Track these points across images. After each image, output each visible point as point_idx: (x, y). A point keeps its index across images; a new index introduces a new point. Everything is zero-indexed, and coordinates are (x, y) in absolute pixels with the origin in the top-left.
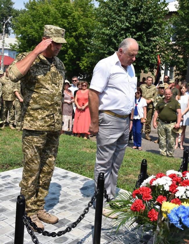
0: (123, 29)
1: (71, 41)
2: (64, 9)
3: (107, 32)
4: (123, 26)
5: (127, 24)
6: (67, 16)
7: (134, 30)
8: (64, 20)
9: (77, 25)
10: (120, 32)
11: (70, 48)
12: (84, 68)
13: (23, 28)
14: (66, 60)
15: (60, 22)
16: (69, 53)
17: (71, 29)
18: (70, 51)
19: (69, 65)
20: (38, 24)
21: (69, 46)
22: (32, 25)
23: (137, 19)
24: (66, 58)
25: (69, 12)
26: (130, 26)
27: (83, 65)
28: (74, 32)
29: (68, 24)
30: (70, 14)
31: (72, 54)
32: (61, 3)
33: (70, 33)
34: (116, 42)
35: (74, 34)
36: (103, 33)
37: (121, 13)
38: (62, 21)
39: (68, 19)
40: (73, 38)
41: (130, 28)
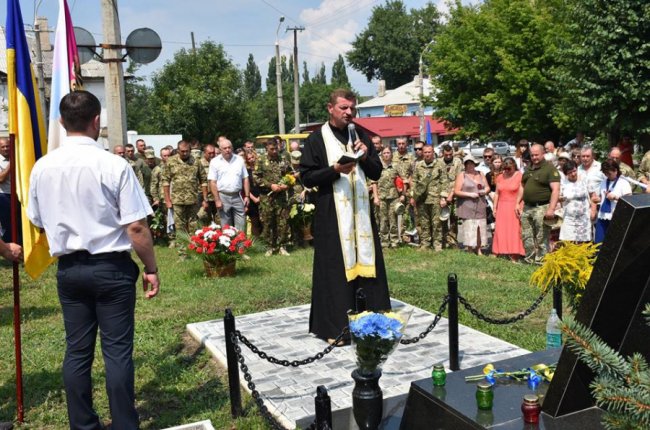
0: (612, 41)
1: (532, 75)
2: (514, 14)
3: (579, 51)
4: (611, 36)
5: (619, 30)
6: (521, 27)
7: (637, 40)
8: (516, 36)
9: (541, 43)
10: (606, 48)
11: (531, 89)
12: (563, 126)
13: (441, 63)
14: (525, 113)
15: (508, 41)
16: (529, 99)
17: (531, 51)
18: (531, 96)
19: (532, 123)
20: (466, 52)
21: (528, 86)
22: (454, 53)
23: (640, 16)
24: (525, 110)
25: (525, 19)
26: (626, 33)
27: (561, 120)
28: (536, 56)
29: (523, 44)
30: (526, 23)
31: (536, 100)
32: (508, 3)
33: (530, 60)
34: (598, 69)
35: (537, 60)
36: (573, 56)
37: (606, 9)
38: (510, 39)
39: (522, 33)
40: (535, 69)
41: (628, 36)
